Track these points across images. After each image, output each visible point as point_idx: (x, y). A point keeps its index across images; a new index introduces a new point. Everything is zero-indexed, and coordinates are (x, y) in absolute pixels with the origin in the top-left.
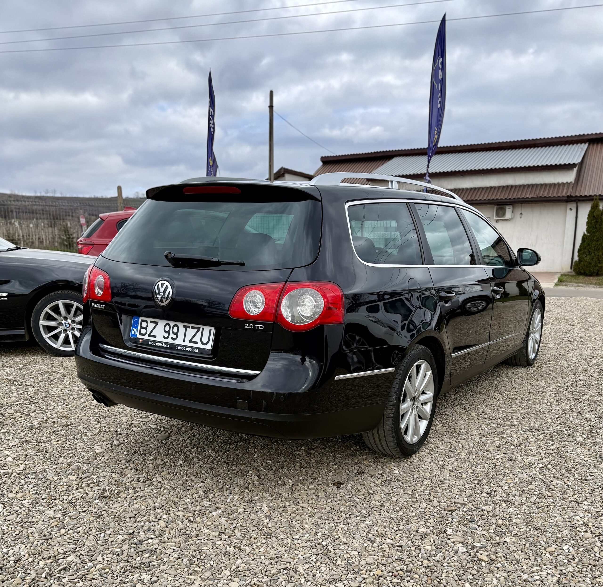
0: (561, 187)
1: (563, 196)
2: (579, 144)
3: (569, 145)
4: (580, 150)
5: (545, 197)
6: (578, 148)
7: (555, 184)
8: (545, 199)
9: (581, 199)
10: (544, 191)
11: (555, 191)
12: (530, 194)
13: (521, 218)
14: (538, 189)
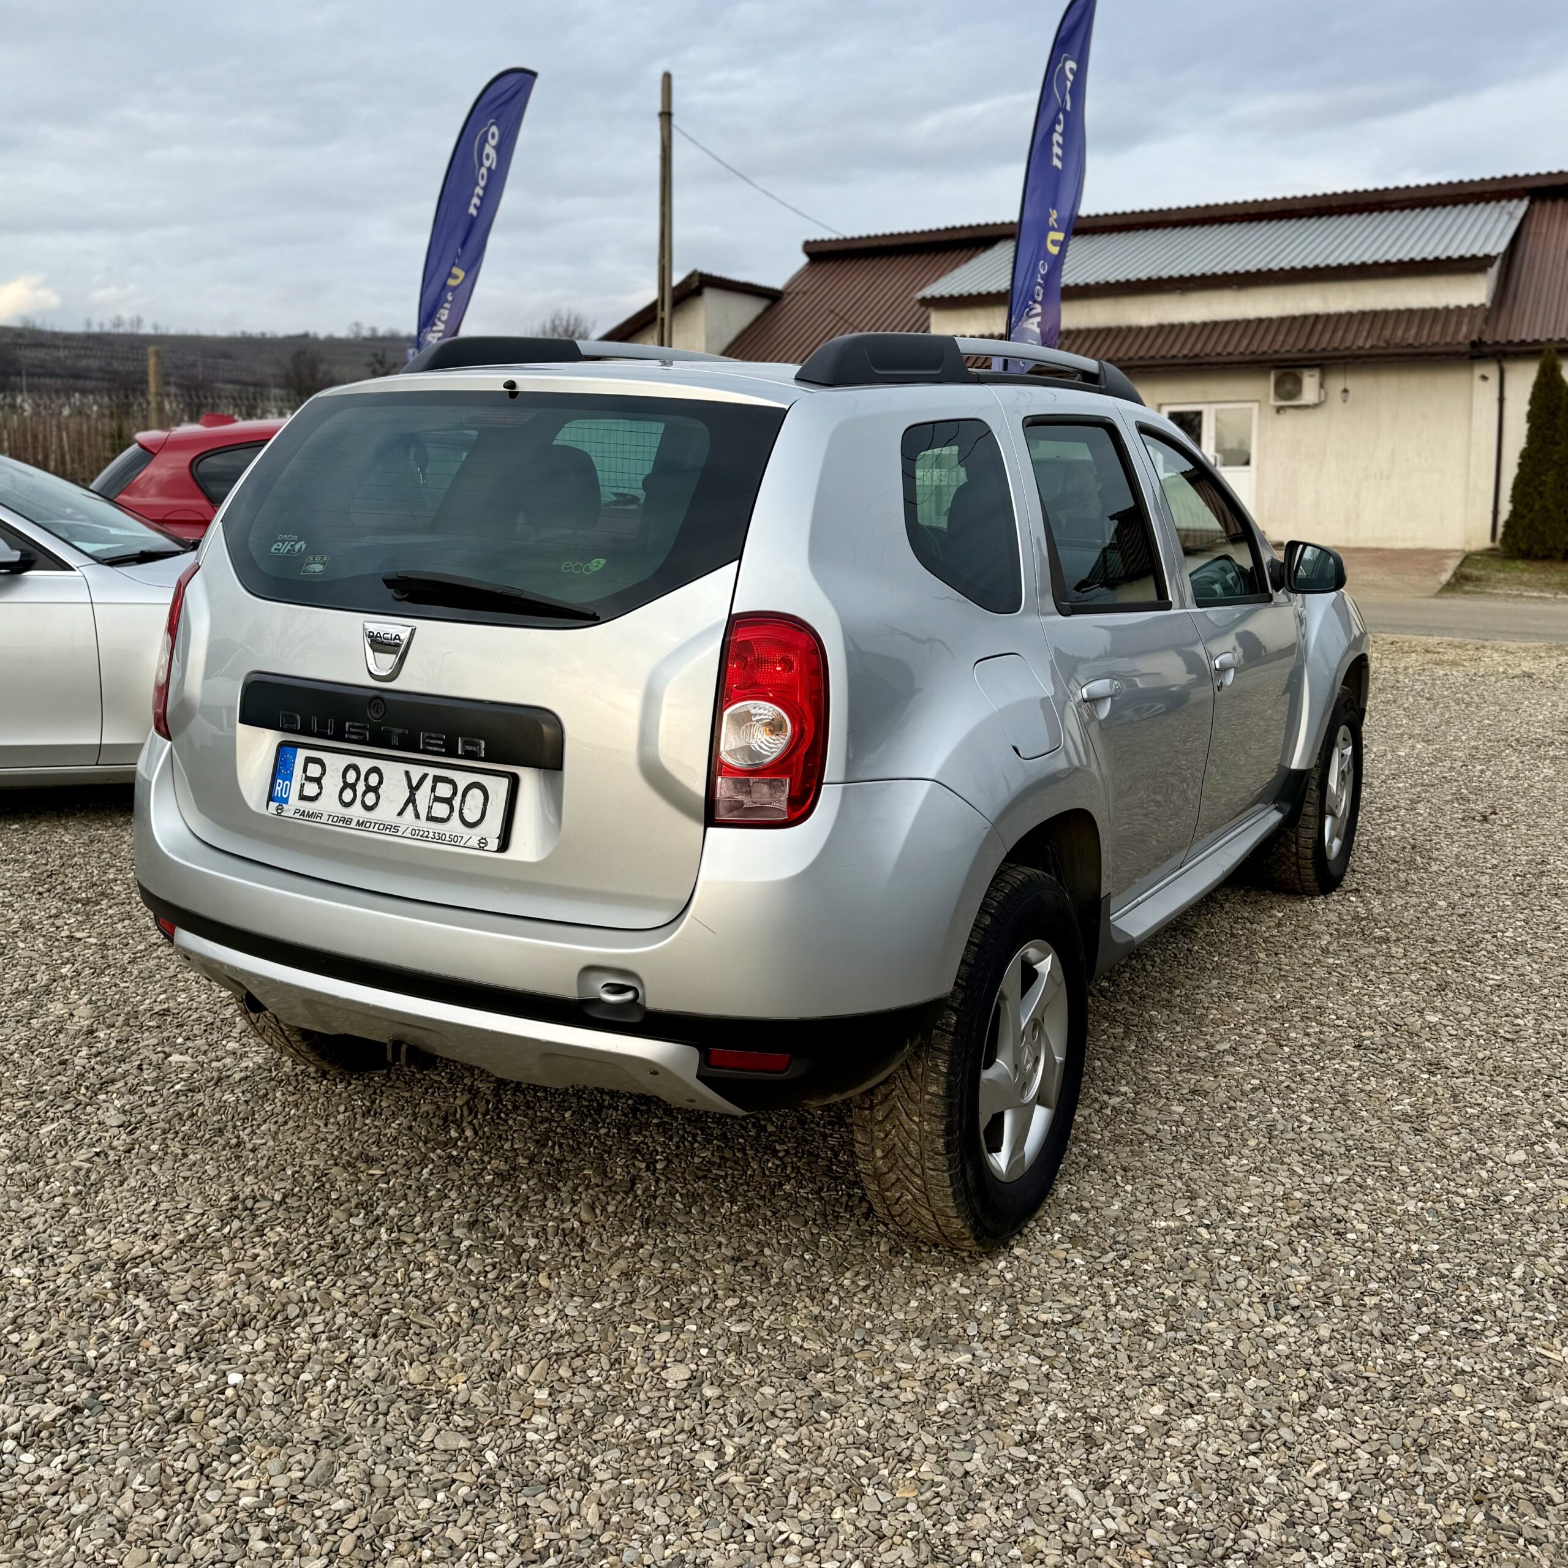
0: (1454, 320)
1: (1459, 343)
2: (1503, 203)
3: (1477, 203)
4: (1505, 217)
5: (1410, 345)
6: (1501, 213)
7: (1436, 311)
8: (1411, 350)
9: (1510, 349)
10: (1406, 330)
11: (1438, 328)
12: (1367, 338)
13: (1345, 401)
14: (1391, 323)
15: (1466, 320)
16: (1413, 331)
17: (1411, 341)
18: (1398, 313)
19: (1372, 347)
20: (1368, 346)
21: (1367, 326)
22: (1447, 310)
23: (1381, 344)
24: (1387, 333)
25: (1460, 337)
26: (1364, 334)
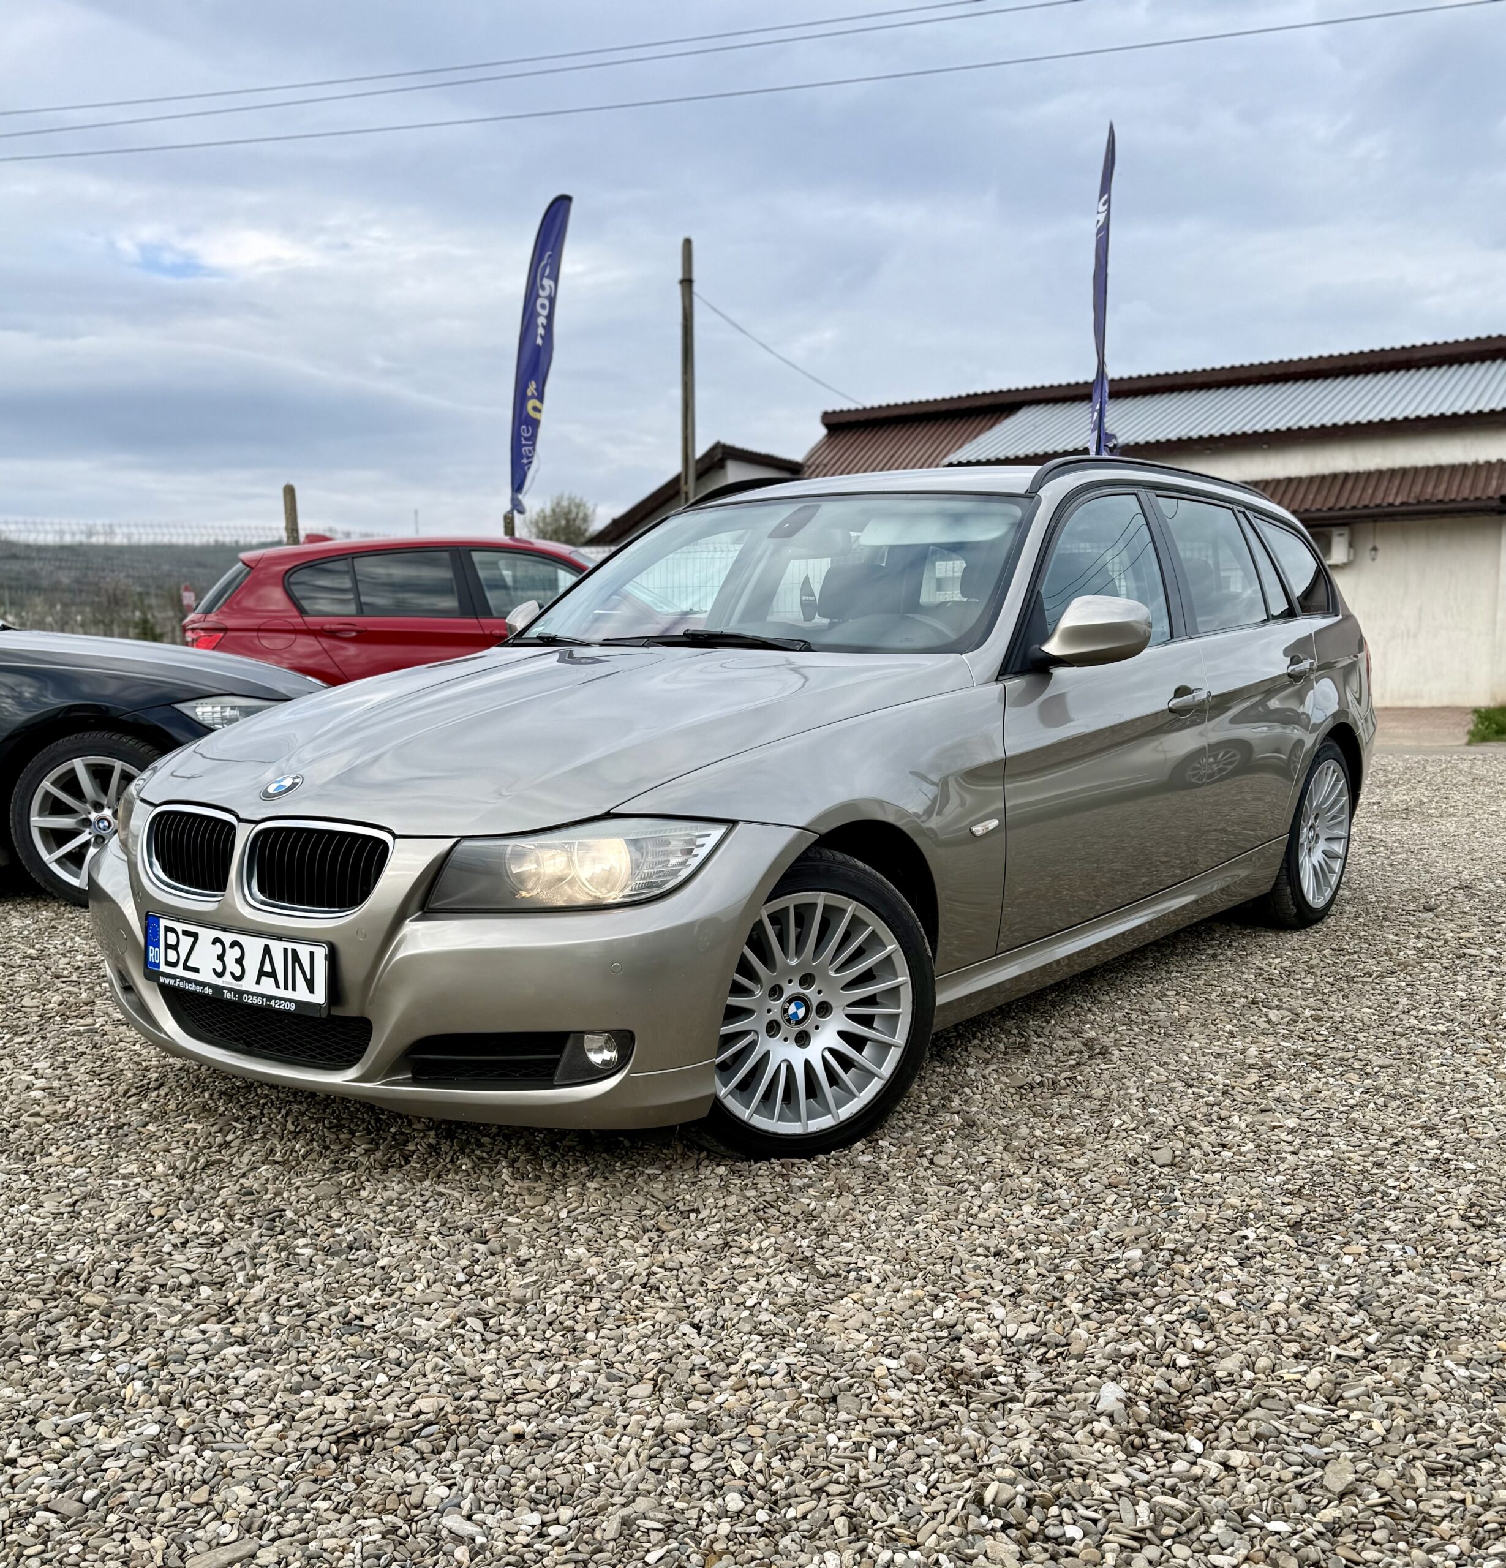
0: (1483, 474)
1: (1490, 498)
5: (1440, 501)
7: (1465, 467)
8: (1441, 507)
10: (1435, 487)
11: (1468, 483)
12: (1397, 495)
13: (1374, 559)
14: (1420, 480)
15: (1495, 474)
16: (1443, 487)
17: (1440, 497)
18: (1428, 470)
19: (1402, 504)
20: (1398, 502)
21: (1397, 482)
22: (1477, 466)
23: (1412, 500)
24: (1417, 489)
25: (1491, 492)
26: (1394, 490)
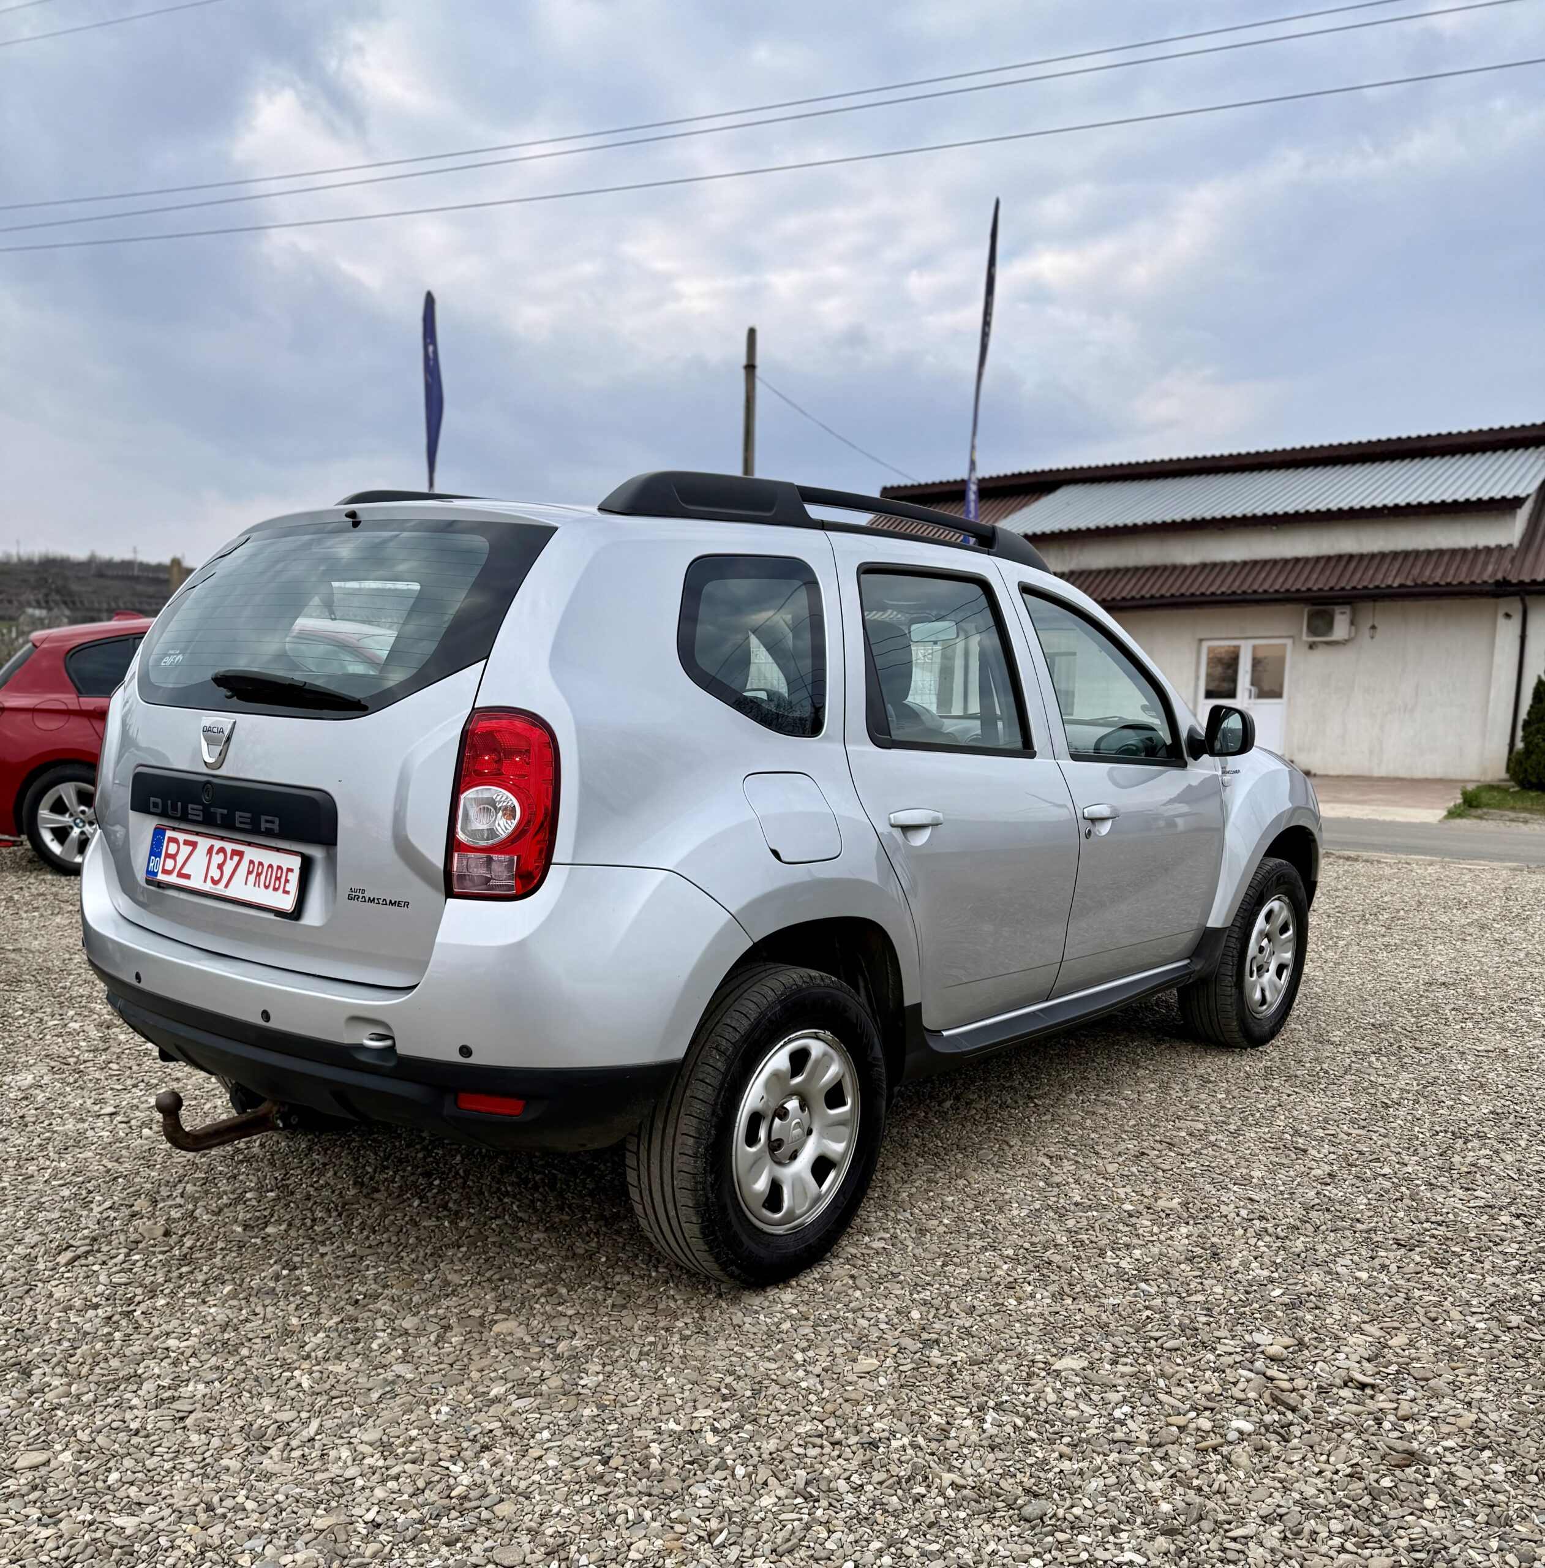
0: (1482, 557)
1: (1485, 582)
5: (1437, 584)
6: (1537, 458)
7: (1465, 552)
8: (1436, 589)
9: (1533, 588)
10: (1433, 570)
11: (1465, 568)
12: (1395, 577)
13: (1372, 637)
14: (1420, 563)
15: (1493, 560)
16: (1441, 570)
17: (1437, 580)
18: (1429, 553)
19: (1401, 586)
20: (1396, 585)
21: (1397, 565)
22: (1476, 551)
23: (1409, 583)
24: (1416, 571)
25: (1485, 577)
26: (1394, 572)
